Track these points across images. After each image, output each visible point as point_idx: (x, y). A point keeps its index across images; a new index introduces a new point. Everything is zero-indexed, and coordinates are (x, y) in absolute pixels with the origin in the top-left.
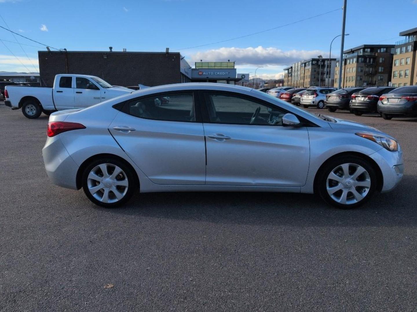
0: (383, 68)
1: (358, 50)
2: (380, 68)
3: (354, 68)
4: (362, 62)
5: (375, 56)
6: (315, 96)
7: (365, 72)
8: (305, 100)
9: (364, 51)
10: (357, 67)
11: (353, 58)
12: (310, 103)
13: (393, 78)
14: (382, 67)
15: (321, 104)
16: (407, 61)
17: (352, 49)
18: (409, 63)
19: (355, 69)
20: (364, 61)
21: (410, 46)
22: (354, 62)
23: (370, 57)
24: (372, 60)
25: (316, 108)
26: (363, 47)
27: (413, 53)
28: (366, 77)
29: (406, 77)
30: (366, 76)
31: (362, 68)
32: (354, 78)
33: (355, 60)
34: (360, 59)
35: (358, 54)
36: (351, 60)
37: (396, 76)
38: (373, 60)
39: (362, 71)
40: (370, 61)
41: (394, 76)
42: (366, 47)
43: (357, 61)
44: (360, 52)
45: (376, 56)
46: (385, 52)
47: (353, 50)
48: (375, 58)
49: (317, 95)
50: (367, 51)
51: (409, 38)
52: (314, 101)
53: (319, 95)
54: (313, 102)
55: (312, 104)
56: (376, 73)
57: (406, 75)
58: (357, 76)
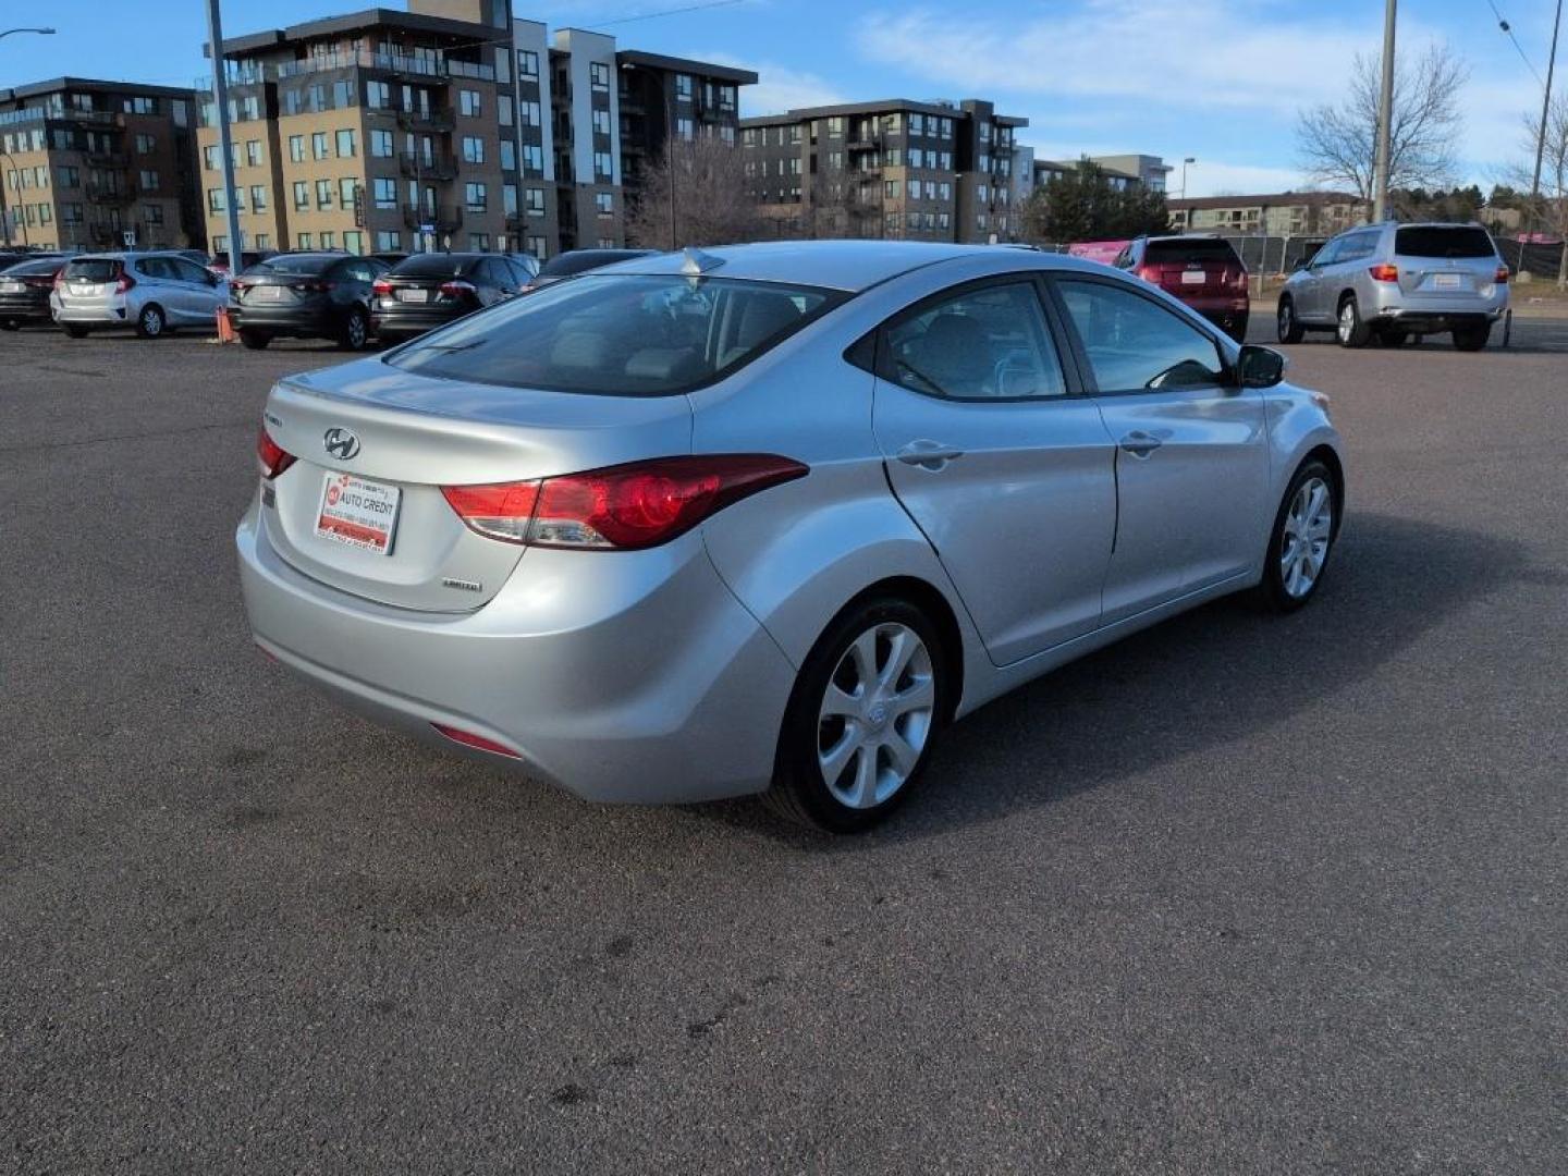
0: (155, 177)
1: (40, 95)
2: (144, 176)
3: (40, 171)
4: (69, 147)
5: (115, 124)
6: (121, 284)
7: (90, 190)
8: (73, 303)
9: (68, 103)
10: (55, 167)
11: (27, 127)
12: (107, 316)
13: (211, 215)
14: (151, 172)
15: (153, 321)
16: (252, 154)
17: (12, 91)
18: (259, 160)
19: (44, 174)
20: (75, 144)
21: (254, 101)
22: (37, 146)
23: (99, 130)
24: (107, 143)
25: (133, 333)
26: (62, 86)
27: (269, 123)
28: (98, 207)
29: (260, 210)
30: (98, 203)
31: (73, 171)
32: (50, 212)
33: (38, 136)
34: (59, 134)
35: (45, 112)
36: (22, 139)
37: (220, 207)
38: (112, 143)
39: (75, 184)
40: (99, 146)
41: (211, 209)
42: (71, 88)
43: (50, 143)
44: (53, 107)
45: (120, 127)
46: (150, 111)
47: (18, 95)
48: (117, 134)
49: (131, 284)
50: (81, 105)
51: (239, 66)
52: (124, 305)
53: (139, 282)
54: (121, 312)
55: (116, 317)
56: (133, 193)
57: (256, 205)
58: (60, 203)
